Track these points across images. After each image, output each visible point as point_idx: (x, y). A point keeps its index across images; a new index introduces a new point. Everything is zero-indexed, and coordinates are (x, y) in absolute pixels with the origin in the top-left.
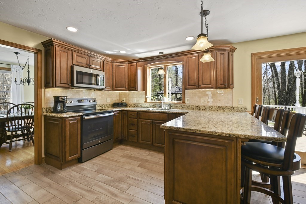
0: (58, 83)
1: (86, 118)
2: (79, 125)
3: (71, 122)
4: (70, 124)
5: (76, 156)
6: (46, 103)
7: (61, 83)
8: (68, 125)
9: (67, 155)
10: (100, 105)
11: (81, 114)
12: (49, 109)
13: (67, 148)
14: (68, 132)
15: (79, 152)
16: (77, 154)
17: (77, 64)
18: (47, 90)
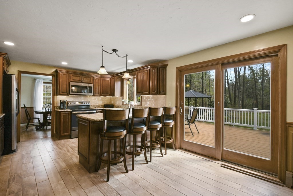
0: (61, 93)
1: (73, 112)
2: (70, 116)
3: (64, 114)
4: (63, 115)
5: (67, 134)
6: (56, 104)
7: (62, 93)
8: (63, 116)
9: (62, 132)
10: (93, 106)
11: (71, 110)
12: (58, 107)
13: (62, 128)
14: (62, 120)
15: (69, 132)
16: (68, 132)
17: (73, 81)
18: (57, 96)
